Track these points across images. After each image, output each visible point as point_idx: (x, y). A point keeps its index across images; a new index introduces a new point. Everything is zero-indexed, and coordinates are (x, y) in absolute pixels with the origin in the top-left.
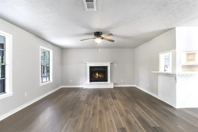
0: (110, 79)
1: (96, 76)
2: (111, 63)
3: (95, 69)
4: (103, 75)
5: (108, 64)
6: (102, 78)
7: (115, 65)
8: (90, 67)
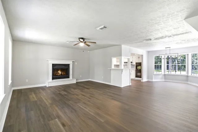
0: (72, 76)
1: (59, 73)
2: (73, 61)
3: (57, 66)
4: (65, 73)
5: (70, 62)
6: (64, 75)
7: (76, 63)
8: (53, 65)
